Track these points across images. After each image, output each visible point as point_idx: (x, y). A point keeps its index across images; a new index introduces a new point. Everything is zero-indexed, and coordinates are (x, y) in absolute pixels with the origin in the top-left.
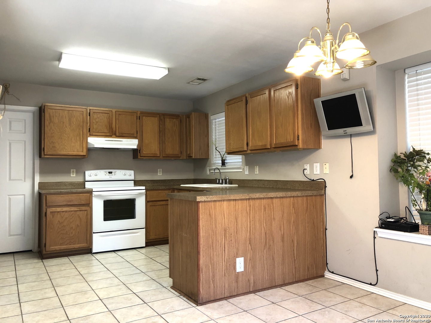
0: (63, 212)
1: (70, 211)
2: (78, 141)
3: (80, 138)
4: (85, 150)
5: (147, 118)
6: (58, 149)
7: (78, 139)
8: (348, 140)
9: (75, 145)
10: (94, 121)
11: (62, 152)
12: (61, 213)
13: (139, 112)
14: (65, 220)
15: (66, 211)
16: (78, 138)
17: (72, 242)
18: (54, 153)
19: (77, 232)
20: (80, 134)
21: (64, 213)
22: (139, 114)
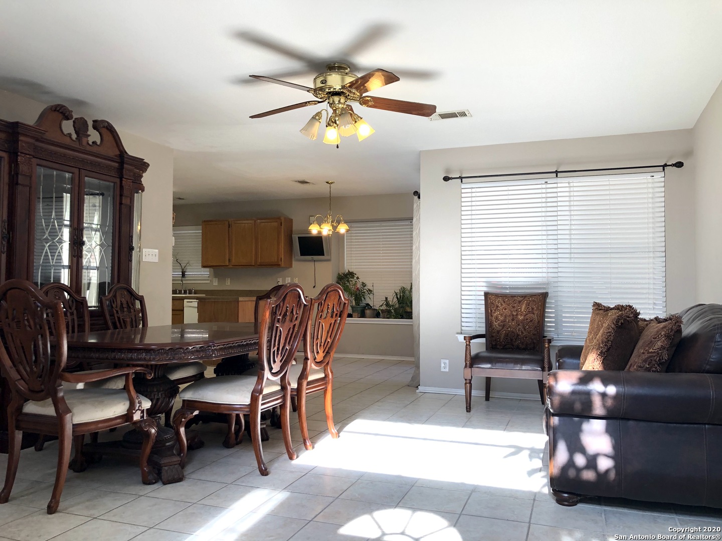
8: (312, 263)
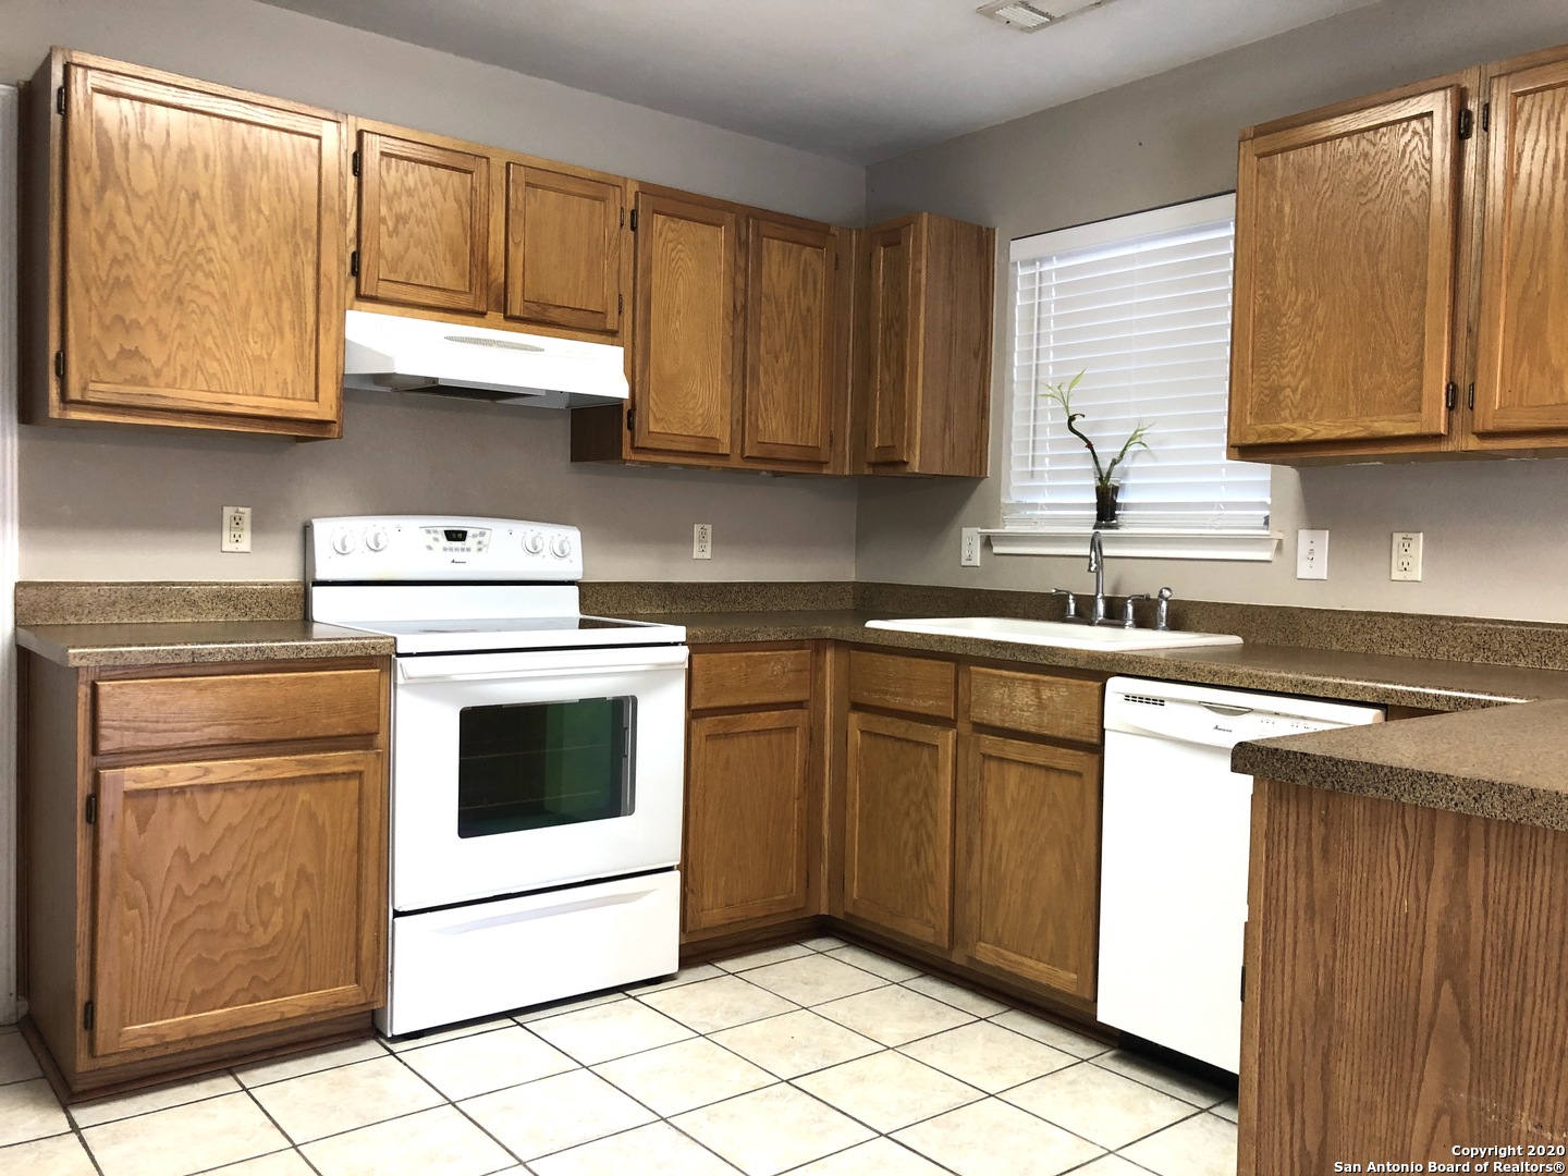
0: (209, 788)
1: (252, 782)
2: (287, 330)
3: (299, 310)
4: (329, 391)
5: (673, 225)
6: (158, 373)
7: (287, 316)
9: (270, 355)
10: (384, 211)
11: (187, 394)
12: (199, 797)
13: (632, 188)
14: (220, 840)
15: (229, 787)
16: (286, 305)
17: (267, 980)
18: (133, 393)
19: (299, 917)
20: (298, 284)
21: (216, 796)
22: (631, 197)
